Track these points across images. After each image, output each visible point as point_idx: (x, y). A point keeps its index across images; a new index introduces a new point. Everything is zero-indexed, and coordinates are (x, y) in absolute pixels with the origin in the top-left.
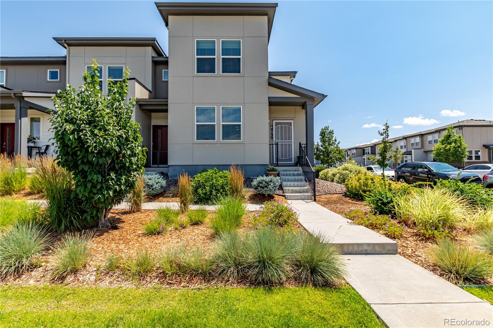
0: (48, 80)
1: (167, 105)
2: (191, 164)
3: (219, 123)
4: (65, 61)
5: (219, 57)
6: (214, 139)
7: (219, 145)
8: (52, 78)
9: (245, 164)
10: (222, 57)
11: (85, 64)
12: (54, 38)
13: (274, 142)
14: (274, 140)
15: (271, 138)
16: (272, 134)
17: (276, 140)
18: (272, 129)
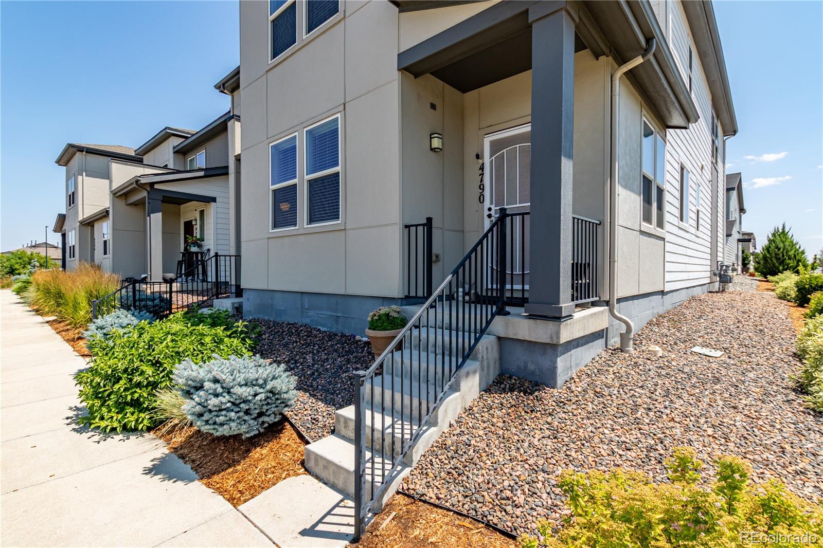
3: (301, 177)
6: (294, 223)
7: (302, 239)
9: (348, 292)
13: (486, 213)
14: (487, 204)
15: (481, 199)
16: (482, 187)
17: (493, 207)
18: (482, 168)
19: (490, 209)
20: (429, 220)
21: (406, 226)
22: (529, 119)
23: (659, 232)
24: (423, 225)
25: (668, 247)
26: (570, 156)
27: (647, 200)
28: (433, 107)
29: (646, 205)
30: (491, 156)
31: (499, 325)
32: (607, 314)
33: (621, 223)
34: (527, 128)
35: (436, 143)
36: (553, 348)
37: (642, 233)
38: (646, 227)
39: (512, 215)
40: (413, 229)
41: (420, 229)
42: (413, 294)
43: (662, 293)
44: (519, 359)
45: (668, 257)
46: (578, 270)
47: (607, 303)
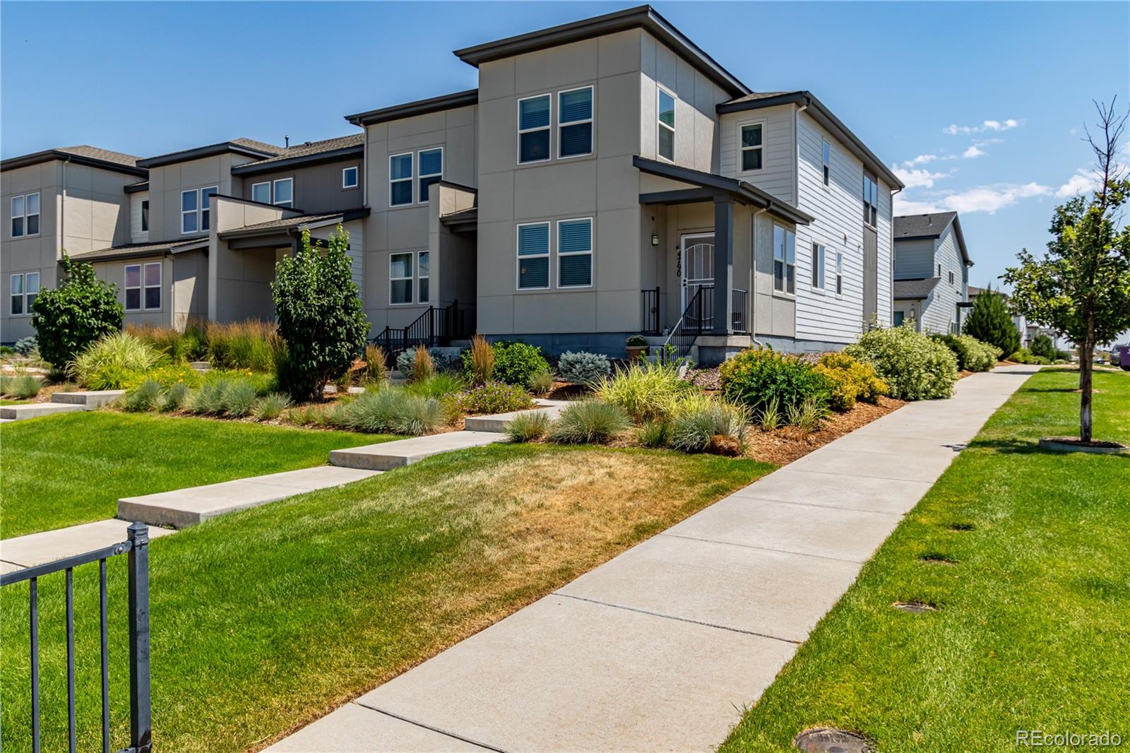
0: (344, 187)
1: (475, 224)
2: (511, 332)
3: (554, 253)
4: (363, 152)
5: (555, 126)
6: (546, 285)
7: (554, 296)
8: (349, 183)
9: (599, 331)
10: (560, 125)
11: (389, 153)
12: (347, 118)
13: (682, 283)
14: (683, 277)
15: (679, 274)
16: (679, 266)
17: (687, 279)
18: (679, 254)
19: (685, 281)
20: (658, 288)
21: (642, 291)
22: (714, 229)
23: (790, 295)
24: (654, 291)
25: (798, 307)
26: (731, 264)
27: (779, 276)
28: (653, 219)
29: (778, 280)
30: (686, 248)
31: (700, 341)
32: (749, 340)
33: (759, 291)
34: (713, 235)
35: (655, 241)
36: (724, 348)
37: (774, 297)
38: (777, 292)
39: (705, 289)
40: (647, 293)
41: (652, 293)
42: (647, 329)
43: (793, 339)
44: (709, 355)
45: (798, 314)
46: (736, 316)
47: (750, 334)
